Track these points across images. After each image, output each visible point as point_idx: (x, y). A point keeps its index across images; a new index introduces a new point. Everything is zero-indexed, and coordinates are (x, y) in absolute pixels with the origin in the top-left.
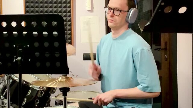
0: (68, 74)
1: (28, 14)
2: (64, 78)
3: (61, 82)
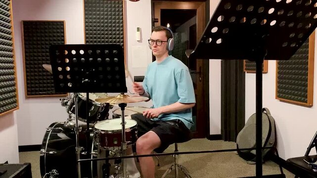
0: (127, 92)
1: (88, 43)
2: (122, 95)
3: (120, 99)
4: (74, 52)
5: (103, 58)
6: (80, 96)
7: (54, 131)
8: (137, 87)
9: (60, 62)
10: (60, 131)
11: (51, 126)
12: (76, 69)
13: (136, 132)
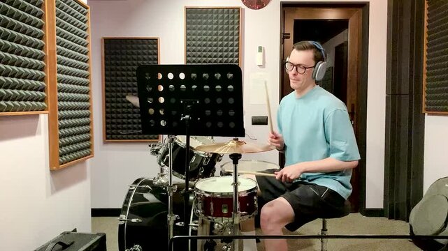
0: (244, 137)
4: (171, 76)
5: (212, 85)
6: (176, 141)
7: (139, 190)
8: (276, 138)
9: (151, 89)
10: (147, 191)
11: (136, 182)
12: (173, 100)
13: (255, 198)
